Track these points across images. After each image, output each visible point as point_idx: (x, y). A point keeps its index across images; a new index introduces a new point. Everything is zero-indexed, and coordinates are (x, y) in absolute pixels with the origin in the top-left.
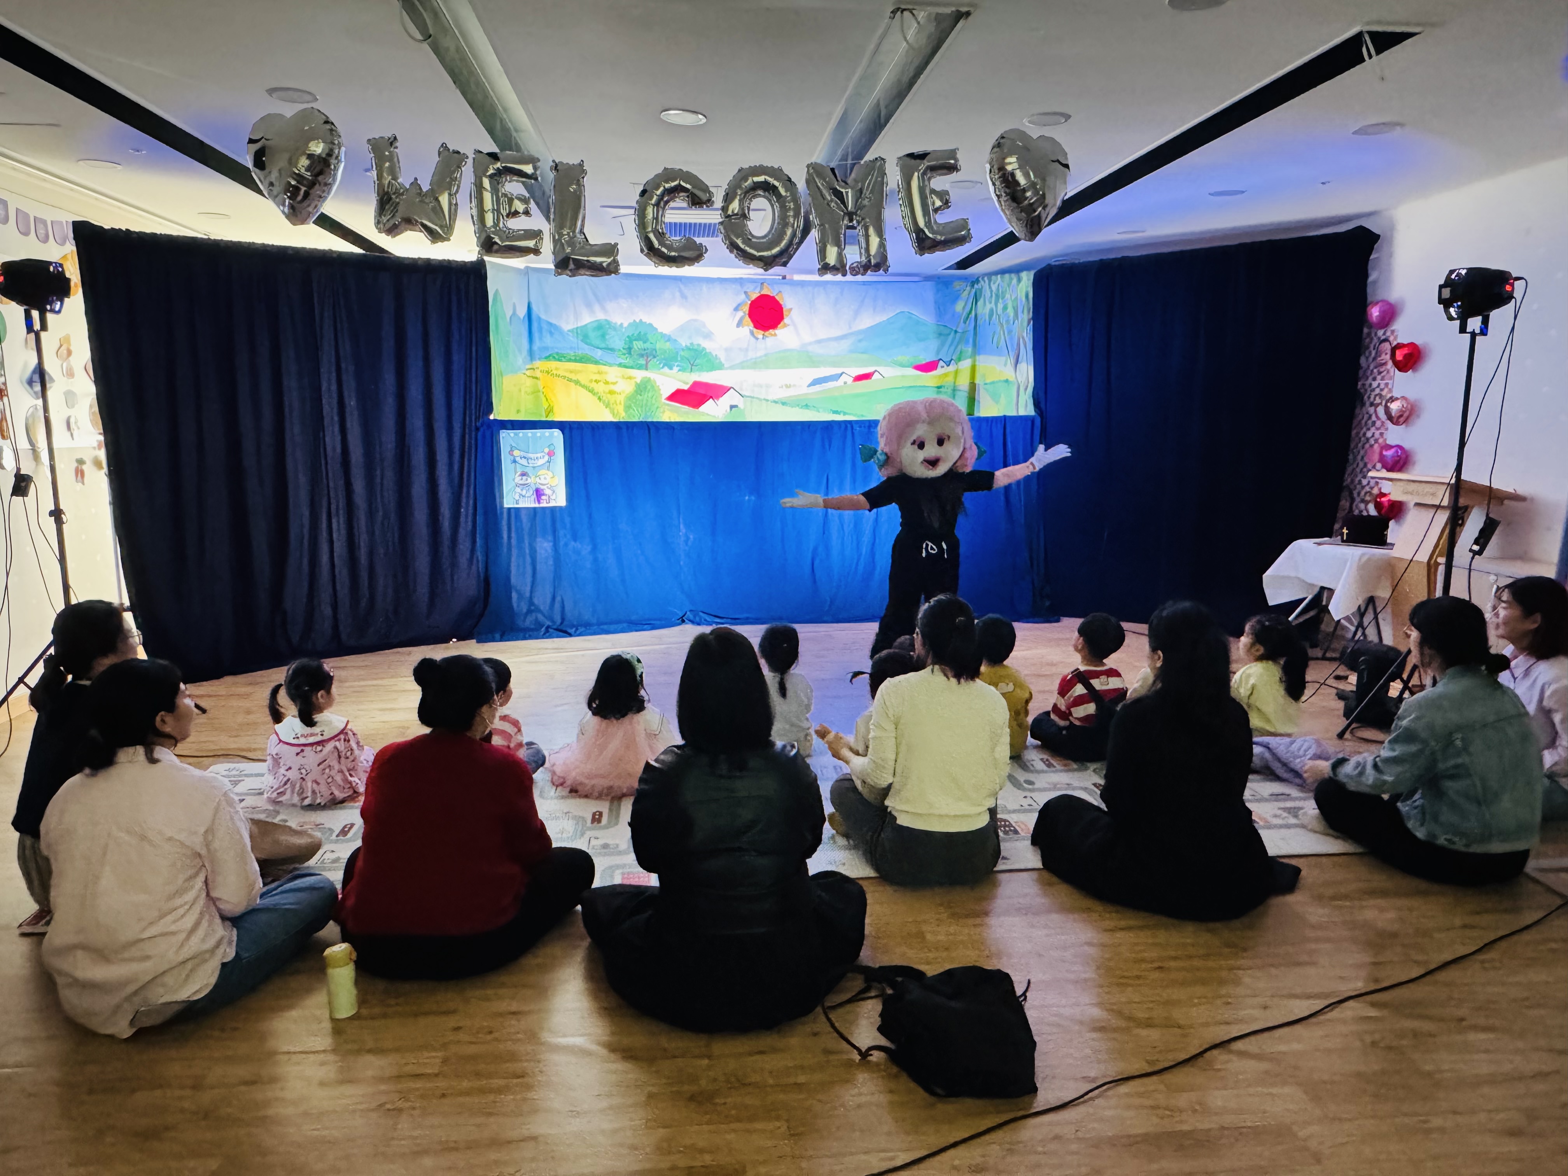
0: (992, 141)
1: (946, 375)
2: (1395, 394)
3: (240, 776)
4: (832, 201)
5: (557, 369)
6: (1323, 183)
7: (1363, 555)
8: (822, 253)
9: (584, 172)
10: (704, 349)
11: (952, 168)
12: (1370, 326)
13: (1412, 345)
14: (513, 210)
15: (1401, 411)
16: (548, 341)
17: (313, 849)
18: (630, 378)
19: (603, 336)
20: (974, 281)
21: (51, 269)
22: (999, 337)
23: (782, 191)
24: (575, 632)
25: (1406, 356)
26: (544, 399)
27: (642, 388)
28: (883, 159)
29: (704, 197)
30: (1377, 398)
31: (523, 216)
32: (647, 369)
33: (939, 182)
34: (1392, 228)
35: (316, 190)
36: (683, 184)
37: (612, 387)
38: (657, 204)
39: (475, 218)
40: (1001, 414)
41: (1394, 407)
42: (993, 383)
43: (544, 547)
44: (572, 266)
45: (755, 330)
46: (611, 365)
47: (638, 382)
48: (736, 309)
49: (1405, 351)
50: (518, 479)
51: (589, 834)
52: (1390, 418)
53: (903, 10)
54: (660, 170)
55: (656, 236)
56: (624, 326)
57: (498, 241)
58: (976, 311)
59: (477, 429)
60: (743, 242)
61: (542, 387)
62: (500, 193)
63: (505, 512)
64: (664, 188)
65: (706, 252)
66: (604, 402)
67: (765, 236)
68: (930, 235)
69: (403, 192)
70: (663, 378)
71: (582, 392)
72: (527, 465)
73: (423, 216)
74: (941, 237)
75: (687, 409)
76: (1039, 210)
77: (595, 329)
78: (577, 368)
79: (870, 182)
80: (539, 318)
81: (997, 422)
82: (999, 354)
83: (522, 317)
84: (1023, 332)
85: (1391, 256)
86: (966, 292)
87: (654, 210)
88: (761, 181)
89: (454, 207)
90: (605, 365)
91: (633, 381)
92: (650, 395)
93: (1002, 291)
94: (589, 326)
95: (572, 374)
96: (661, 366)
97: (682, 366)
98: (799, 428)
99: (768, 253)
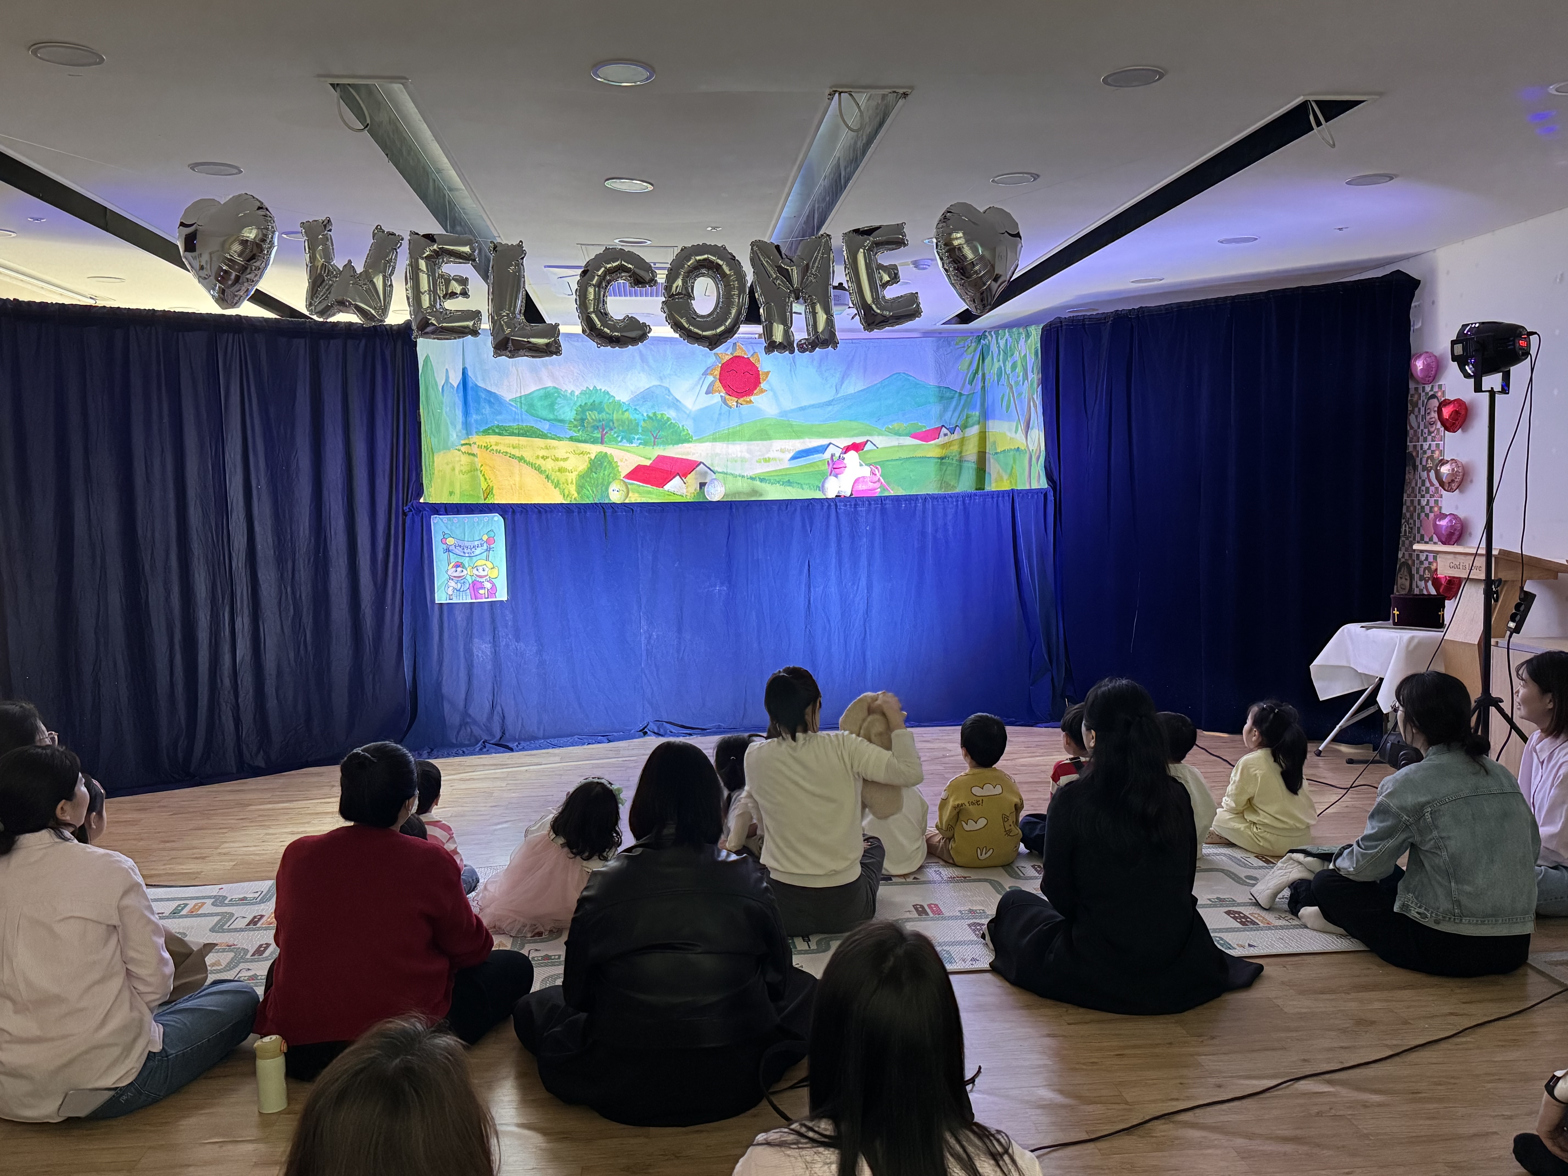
0: (939, 216)
1: (950, 444)
2: (1447, 458)
4: (777, 278)
5: (497, 444)
7: (1412, 638)
8: (769, 332)
9: (524, 253)
10: (669, 419)
11: (900, 243)
12: (1417, 382)
13: (1458, 401)
14: (450, 291)
15: (1452, 474)
16: (486, 412)
18: (582, 453)
19: (551, 407)
20: (980, 336)
22: (1009, 400)
23: (726, 269)
24: (517, 746)
25: (1453, 414)
26: (482, 479)
27: (598, 464)
28: (829, 236)
29: (647, 276)
30: (1429, 461)
31: (461, 297)
32: (602, 443)
33: (885, 258)
34: (1432, 272)
35: (250, 272)
36: (623, 262)
37: (561, 464)
38: (599, 285)
39: (412, 300)
40: (1010, 488)
41: (1445, 470)
42: (1004, 451)
43: (482, 649)
44: (511, 348)
45: (728, 397)
46: (560, 439)
47: (593, 458)
48: (705, 374)
49: (1452, 408)
50: (451, 572)
52: (1442, 484)
53: (840, 93)
54: (601, 250)
55: (597, 316)
56: (576, 394)
57: (434, 322)
58: (983, 370)
59: (405, 514)
60: (688, 322)
61: (480, 465)
62: (437, 275)
63: (436, 608)
64: (606, 268)
65: (649, 332)
66: (552, 482)
67: (709, 315)
68: (879, 311)
69: (337, 274)
70: (622, 453)
71: (527, 470)
72: (463, 554)
73: (357, 298)
74: (890, 312)
75: (649, 487)
76: (989, 283)
77: (541, 398)
78: (521, 443)
79: (816, 258)
80: (476, 385)
81: (1003, 496)
82: (1009, 419)
83: (456, 386)
84: (1034, 394)
85: (1433, 303)
86: (972, 349)
87: (595, 291)
88: (705, 260)
89: (388, 289)
90: (554, 439)
91: (586, 457)
92: (606, 473)
93: (1010, 347)
94: (535, 395)
95: (515, 449)
96: (619, 439)
97: (644, 439)
98: (775, 508)
99: (714, 332)
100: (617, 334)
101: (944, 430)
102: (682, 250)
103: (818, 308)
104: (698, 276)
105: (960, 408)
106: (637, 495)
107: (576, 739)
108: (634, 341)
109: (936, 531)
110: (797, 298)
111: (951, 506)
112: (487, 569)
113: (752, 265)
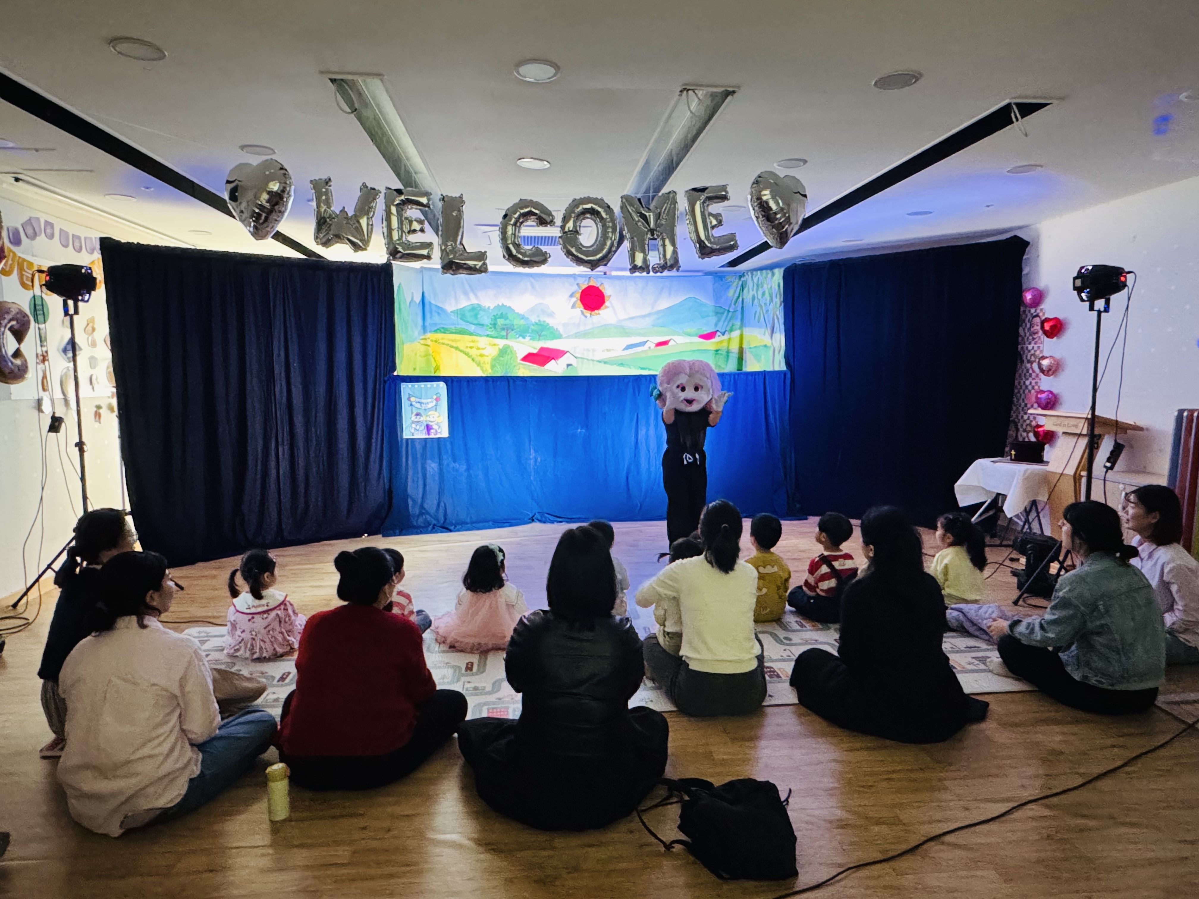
0: (752, 179)
1: (721, 342)
2: (1045, 354)
3: (207, 636)
4: (639, 221)
5: (443, 339)
6: (988, 206)
7: (1027, 470)
8: (632, 258)
9: (463, 202)
10: (548, 324)
11: (724, 198)
12: (1026, 306)
13: (1056, 319)
14: (412, 229)
15: (1050, 366)
16: (436, 319)
17: (259, 692)
18: (495, 345)
19: (476, 316)
20: (742, 275)
21: (83, 271)
22: (760, 315)
23: (604, 215)
24: (454, 529)
25: (1051, 327)
26: (433, 360)
27: (504, 352)
28: (675, 192)
29: (549, 219)
30: (1032, 357)
31: (420, 233)
32: (507, 338)
33: (715, 208)
34: (1038, 237)
35: (274, 216)
36: (533, 210)
37: (482, 352)
38: (515, 224)
39: (385, 234)
40: (762, 369)
41: (1045, 363)
42: (755, 347)
43: (432, 466)
44: (454, 268)
45: (585, 311)
46: (480, 336)
47: (501, 347)
48: (572, 296)
49: (1051, 323)
50: (413, 418)
51: (463, 679)
52: (1042, 371)
53: (688, 90)
54: (517, 200)
55: (514, 246)
56: (491, 308)
57: (401, 250)
58: (743, 296)
59: (385, 382)
60: (577, 251)
61: (432, 352)
62: (403, 217)
63: (404, 441)
64: (520, 213)
65: (549, 258)
66: (476, 363)
67: (591, 246)
68: (709, 245)
69: (335, 216)
70: (519, 345)
71: (461, 355)
72: (420, 407)
73: (348, 232)
74: (717, 246)
75: (535, 367)
77: (470, 311)
78: (457, 338)
79: (666, 207)
80: (430, 303)
82: (760, 326)
83: (418, 303)
84: (777, 310)
85: (1038, 256)
87: (512, 228)
88: (589, 208)
89: (370, 227)
90: (477, 336)
91: (497, 347)
92: (509, 357)
93: (761, 282)
95: (454, 342)
96: (517, 336)
97: (532, 337)
98: (616, 380)
99: (594, 258)
100: (526, 259)
101: (718, 333)
102: (573, 201)
103: (667, 242)
104: (584, 219)
105: (728, 320)
106: (529, 371)
108: (539, 263)
110: (652, 236)
113: (622, 212)
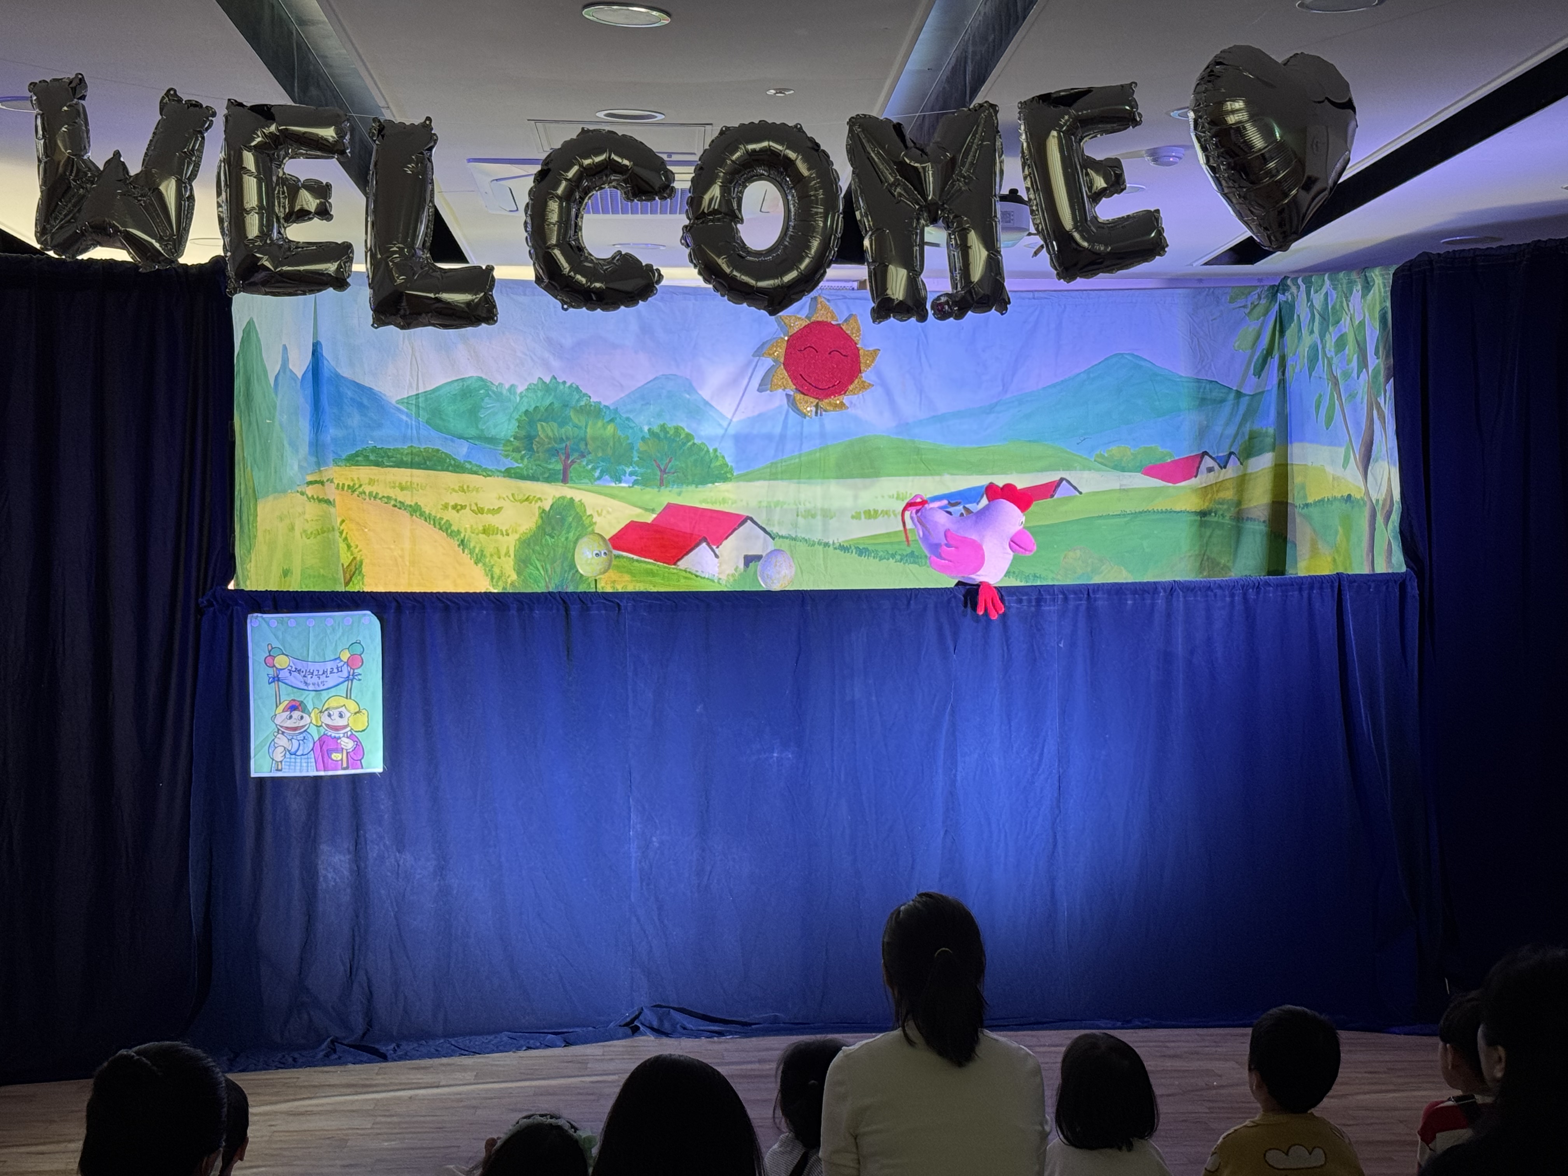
0: (1199, 67)
1: (1219, 486)
4: (896, 184)
5: (371, 482)
8: (879, 281)
9: (432, 138)
10: (689, 437)
11: (1127, 119)
14: (297, 208)
16: (354, 423)
18: (528, 499)
19: (473, 414)
20: (1275, 287)
22: (1332, 406)
23: (803, 168)
26: (342, 546)
27: (556, 519)
29: (655, 180)
31: (317, 219)
32: (565, 480)
33: (1101, 146)
36: (613, 156)
37: (489, 519)
38: (568, 197)
39: (226, 224)
42: (1322, 503)
43: (334, 864)
44: (405, 310)
45: (799, 396)
46: (487, 473)
47: (547, 509)
48: (759, 352)
54: (572, 133)
55: (563, 253)
56: (519, 391)
57: (267, 264)
58: (1282, 347)
59: (200, 611)
60: (731, 263)
61: (339, 520)
62: (274, 179)
63: (252, 787)
64: (581, 166)
65: (658, 282)
66: (471, 553)
67: (770, 251)
68: (1085, 244)
69: (93, 176)
70: (601, 500)
71: (426, 530)
72: (303, 686)
73: (129, 220)
74: (1106, 246)
75: (649, 564)
76: (1294, 192)
77: (454, 399)
78: (415, 480)
79: (969, 148)
80: (337, 374)
81: (1321, 588)
82: (1333, 442)
83: (300, 376)
84: (1378, 395)
86: (1260, 309)
87: (561, 207)
88: (762, 150)
89: (186, 203)
90: (476, 473)
91: (535, 507)
92: (571, 535)
93: (1333, 308)
94: (441, 392)
95: (405, 492)
96: (597, 474)
97: (642, 475)
99: (777, 282)
100: (598, 285)
101: (1208, 462)
102: (722, 133)
103: (973, 238)
104: (751, 180)
105: (1238, 419)
106: (627, 577)
107: (505, 1039)
108: (631, 297)
109: (1192, 652)
110: (933, 221)
111: (1219, 604)
112: (348, 714)
113: (850, 160)
